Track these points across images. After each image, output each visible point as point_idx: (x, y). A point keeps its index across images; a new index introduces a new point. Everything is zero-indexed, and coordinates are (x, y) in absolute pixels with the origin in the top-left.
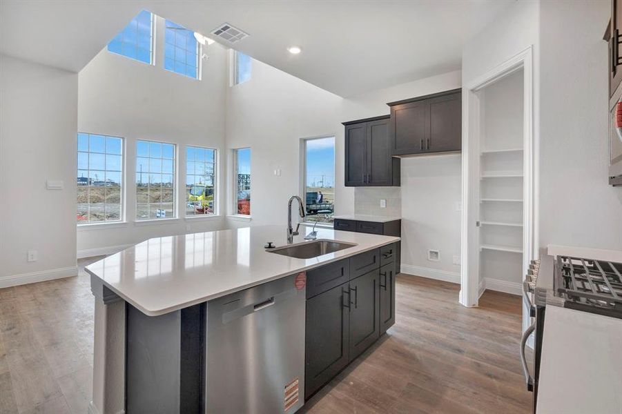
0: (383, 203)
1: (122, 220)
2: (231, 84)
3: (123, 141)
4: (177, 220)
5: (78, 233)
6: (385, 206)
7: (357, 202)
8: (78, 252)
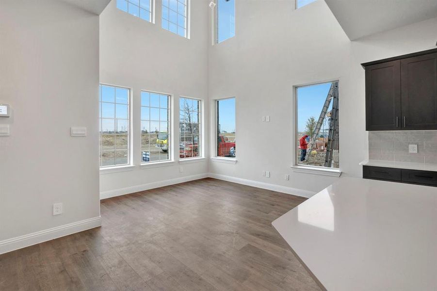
0: (413, 149)
1: (129, 164)
2: (213, 44)
3: (130, 91)
4: (173, 162)
5: (100, 176)
6: (416, 152)
7: (372, 147)
8: (101, 193)
